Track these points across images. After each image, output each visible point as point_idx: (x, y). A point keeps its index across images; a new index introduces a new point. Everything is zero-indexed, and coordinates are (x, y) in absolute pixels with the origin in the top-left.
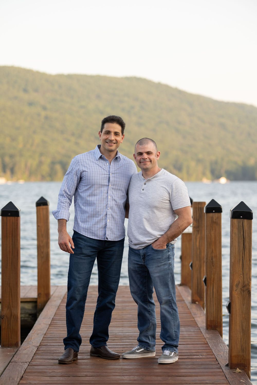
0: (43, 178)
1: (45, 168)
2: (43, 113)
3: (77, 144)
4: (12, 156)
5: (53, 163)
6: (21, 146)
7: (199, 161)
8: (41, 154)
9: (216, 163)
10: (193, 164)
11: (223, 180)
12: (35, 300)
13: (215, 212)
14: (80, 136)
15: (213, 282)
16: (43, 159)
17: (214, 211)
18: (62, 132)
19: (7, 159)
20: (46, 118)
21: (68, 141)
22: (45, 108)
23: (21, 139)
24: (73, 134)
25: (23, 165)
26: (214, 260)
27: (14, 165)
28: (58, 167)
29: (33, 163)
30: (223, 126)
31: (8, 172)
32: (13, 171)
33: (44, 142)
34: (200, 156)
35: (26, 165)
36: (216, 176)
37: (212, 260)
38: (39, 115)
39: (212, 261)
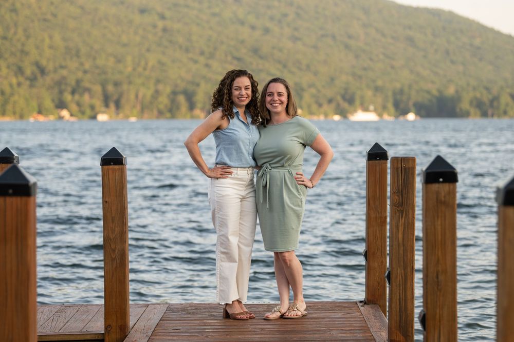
0: (160, 114)
1: (164, 100)
2: (160, 24)
3: (207, 65)
4: (116, 84)
5: (175, 93)
6: (130, 69)
7: (377, 89)
8: (158, 81)
9: (401, 92)
10: (369, 93)
11: (411, 116)
12: (100, 338)
13: (443, 182)
14: (212, 56)
15: (438, 323)
16: (160, 87)
17: (441, 180)
18: (187, 50)
19: (110, 88)
20: (165, 30)
21: (196, 62)
22: (163, 17)
23: (129, 59)
24: (202, 53)
25: (132, 96)
26: (441, 278)
27: (121, 95)
28: (181, 99)
29: (146, 93)
30: (410, 40)
31: (112, 106)
32: (118, 105)
33: (161, 63)
34: (379, 83)
35: (137, 96)
36: (401, 111)
37: (437, 277)
38: (155, 26)
39: (438, 282)
